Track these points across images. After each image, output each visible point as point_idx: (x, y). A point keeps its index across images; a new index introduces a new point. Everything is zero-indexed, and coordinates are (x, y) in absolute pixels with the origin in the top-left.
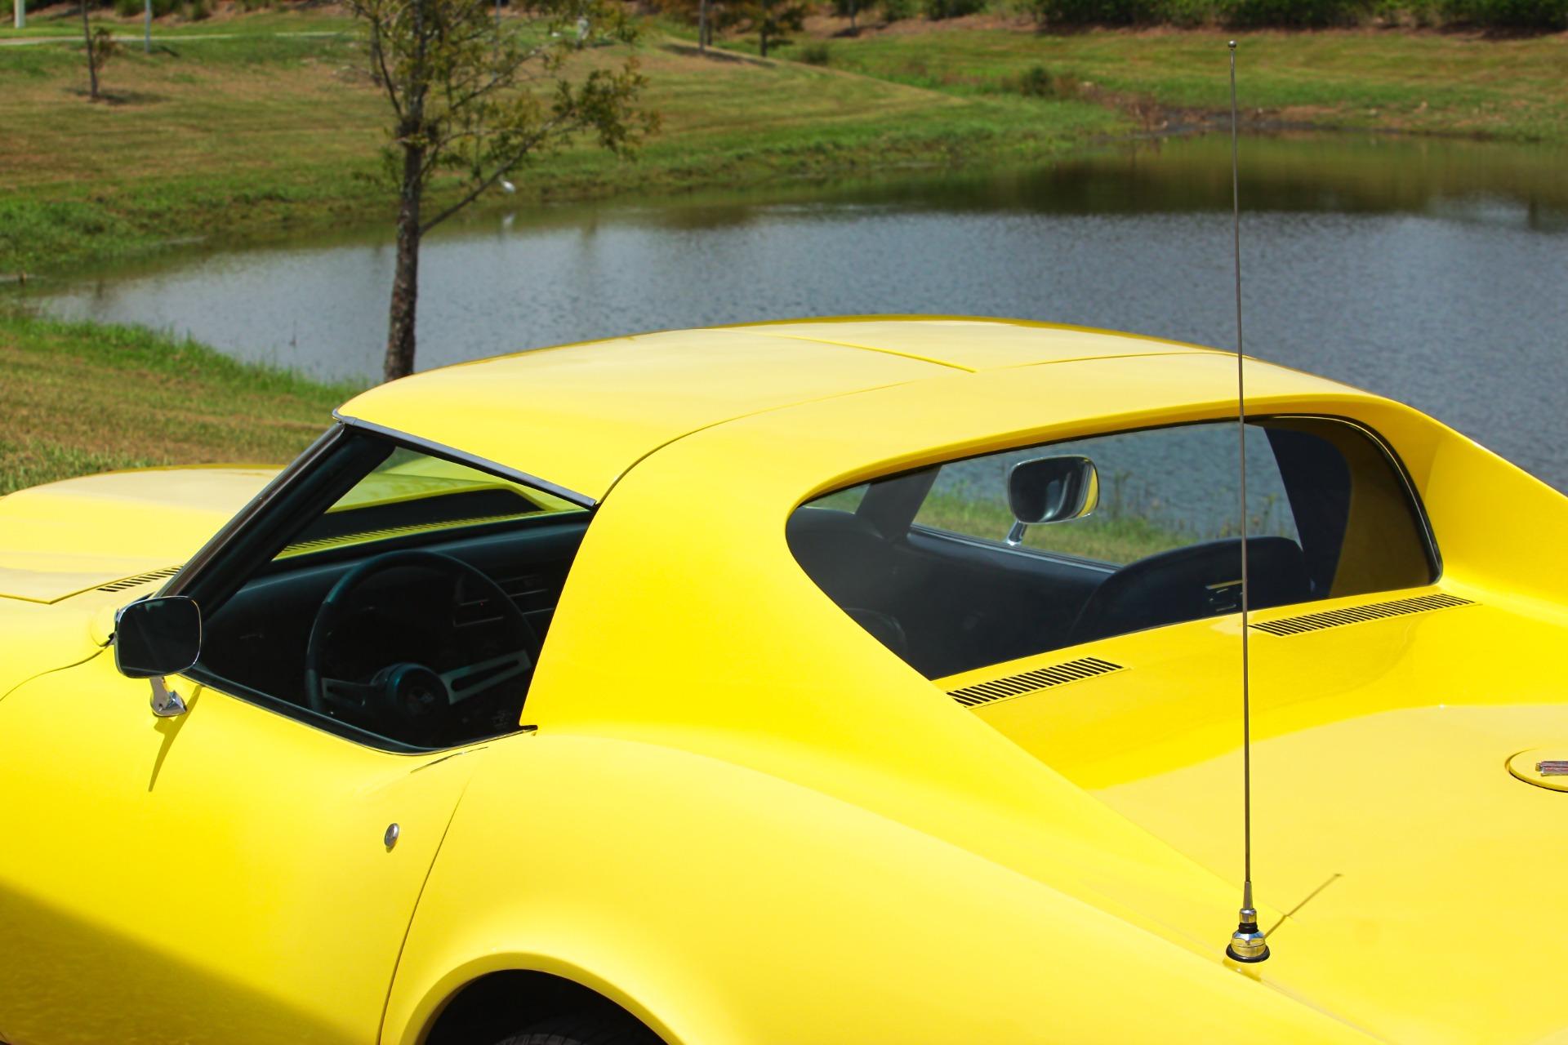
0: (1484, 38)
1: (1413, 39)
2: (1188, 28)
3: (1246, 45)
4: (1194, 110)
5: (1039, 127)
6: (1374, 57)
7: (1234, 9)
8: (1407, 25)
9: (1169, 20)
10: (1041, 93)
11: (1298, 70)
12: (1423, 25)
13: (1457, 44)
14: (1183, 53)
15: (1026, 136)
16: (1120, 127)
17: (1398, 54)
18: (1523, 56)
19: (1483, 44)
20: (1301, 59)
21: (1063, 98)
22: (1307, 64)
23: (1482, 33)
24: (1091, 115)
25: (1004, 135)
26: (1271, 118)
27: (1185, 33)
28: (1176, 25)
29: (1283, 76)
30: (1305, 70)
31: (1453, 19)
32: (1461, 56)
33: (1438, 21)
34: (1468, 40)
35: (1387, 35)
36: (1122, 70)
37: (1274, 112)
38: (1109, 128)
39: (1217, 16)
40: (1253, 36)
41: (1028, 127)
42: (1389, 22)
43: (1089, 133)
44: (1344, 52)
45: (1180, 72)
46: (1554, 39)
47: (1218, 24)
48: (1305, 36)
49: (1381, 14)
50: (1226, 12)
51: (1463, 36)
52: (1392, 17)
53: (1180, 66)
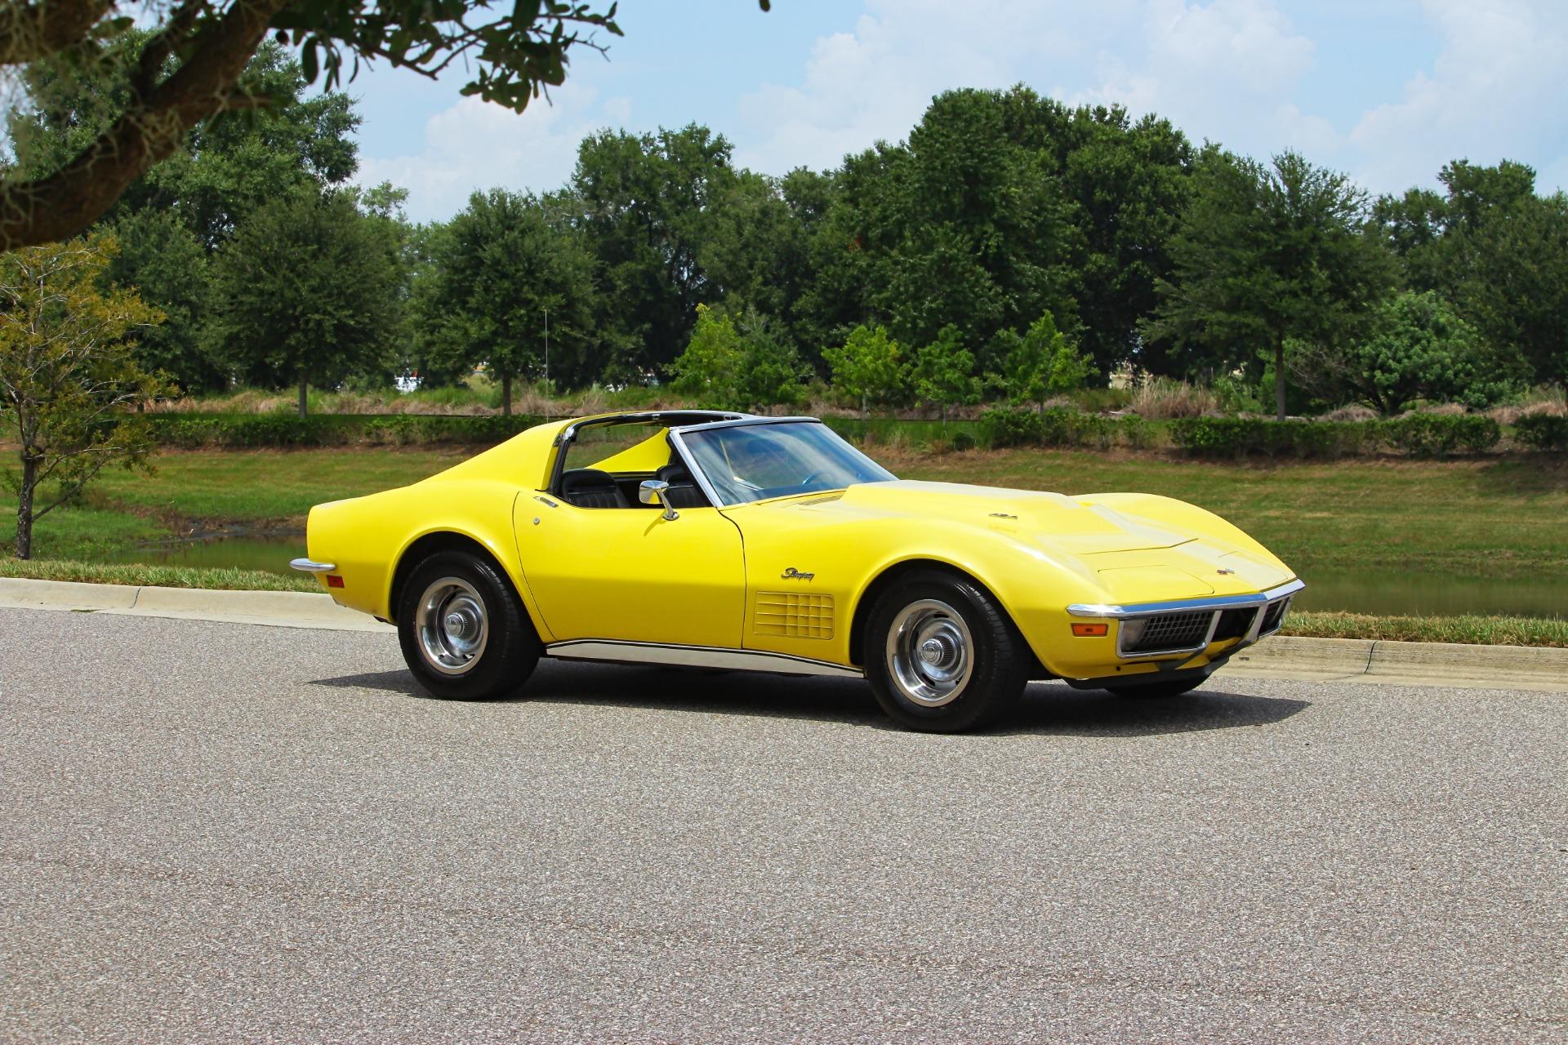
1: (398, 455)
2: (190, 448)
3: (247, 463)
4: (213, 520)
5: (92, 531)
6: (365, 472)
7: (232, 431)
8: (392, 443)
9: (172, 443)
10: (78, 504)
11: (298, 484)
12: (407, 443)
14: (189, 470)
15: (82, 539)
16: (155, 532)
17: (387, 469)
20: (298, 474)
21: (99, 509)
22: (304, 479)
24: (129, 522)
25: (65, 537)
26: (280, 526)
27: (189, 454)
28: (178, 445)
29: (284, 490)
30: (304, 484)
31: (434, 438)
33: (420, 438)
35: (375, 453)
36: (136, 486)
37: (283, 520)
38: (147, 532)
39: (217, 438)
40: (252, 454)
41: (83, 530)
42: (375, 441)
43: (132, 538)
44: (337, 468)
45: (188, 488)
47: (217, 445)
48: (298, 455)
49: (368, 434)
50: (225, 434)
51: (445, 451)
52: (378, 435)
53: (189, 482)
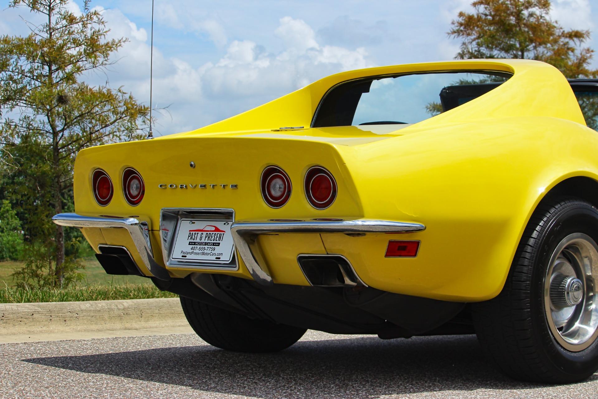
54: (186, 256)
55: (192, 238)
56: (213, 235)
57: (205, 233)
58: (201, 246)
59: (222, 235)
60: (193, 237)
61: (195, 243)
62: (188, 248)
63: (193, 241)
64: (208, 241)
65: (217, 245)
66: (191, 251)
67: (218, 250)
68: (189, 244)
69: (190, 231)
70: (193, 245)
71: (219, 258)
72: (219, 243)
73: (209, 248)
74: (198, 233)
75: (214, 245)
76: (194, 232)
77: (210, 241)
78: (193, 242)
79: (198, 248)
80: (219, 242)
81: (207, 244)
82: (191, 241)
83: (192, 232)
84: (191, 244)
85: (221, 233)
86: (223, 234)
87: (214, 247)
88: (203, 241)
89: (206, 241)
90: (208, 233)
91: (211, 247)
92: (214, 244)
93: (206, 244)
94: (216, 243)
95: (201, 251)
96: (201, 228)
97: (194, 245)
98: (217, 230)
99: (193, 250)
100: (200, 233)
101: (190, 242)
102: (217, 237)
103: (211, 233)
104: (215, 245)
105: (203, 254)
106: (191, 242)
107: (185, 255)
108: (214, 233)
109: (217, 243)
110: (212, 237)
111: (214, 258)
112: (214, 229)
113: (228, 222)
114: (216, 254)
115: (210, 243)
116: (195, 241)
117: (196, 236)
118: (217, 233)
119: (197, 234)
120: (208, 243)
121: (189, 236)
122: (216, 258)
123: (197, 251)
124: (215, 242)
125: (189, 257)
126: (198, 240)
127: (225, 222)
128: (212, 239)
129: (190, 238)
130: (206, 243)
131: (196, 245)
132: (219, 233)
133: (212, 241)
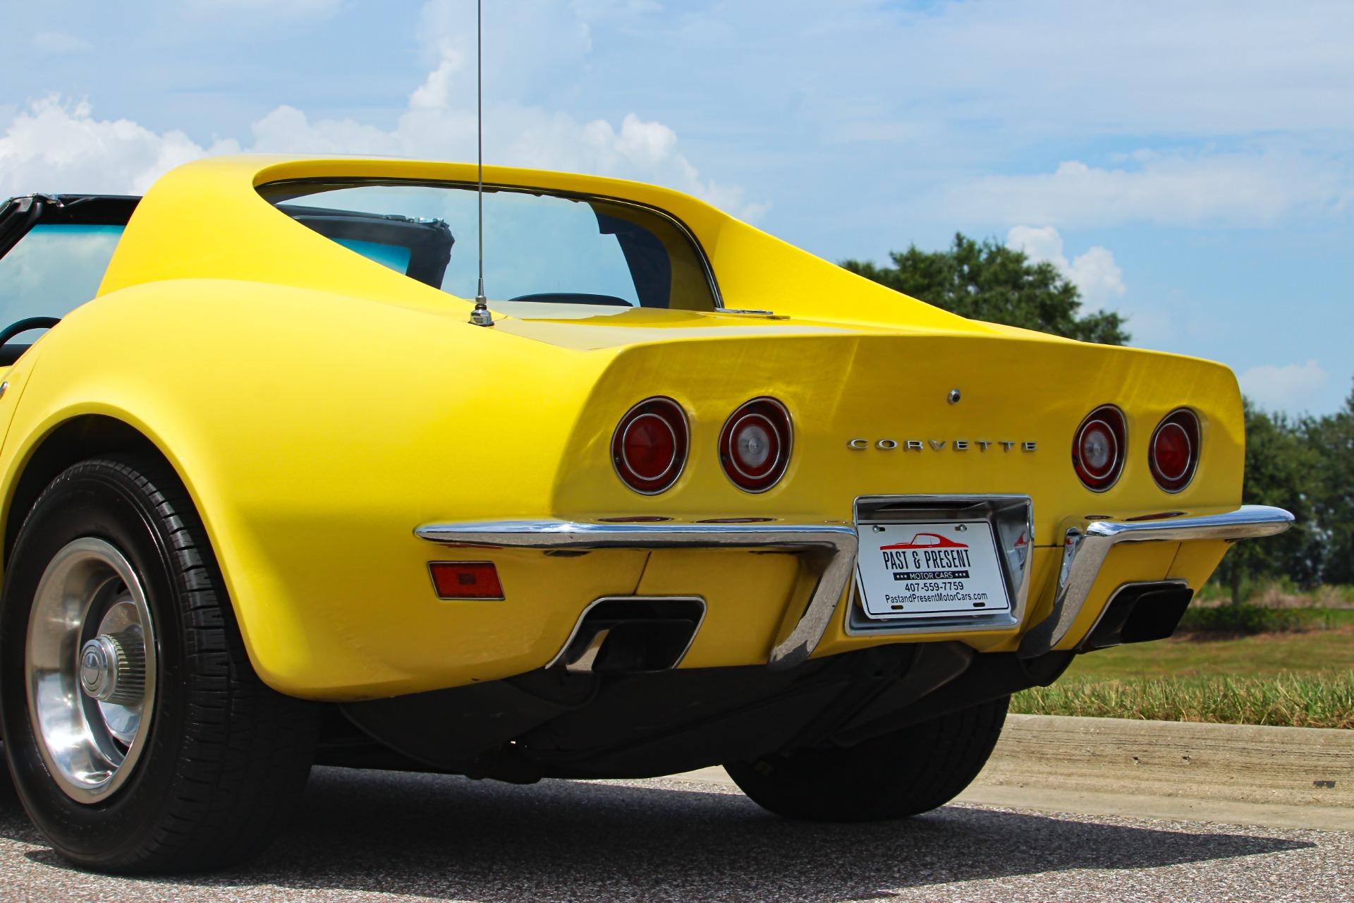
0: (1192, 640)
13: (1170, 646)
18: (1224, 655)
19: (1189, 646)
23: (1190, 636)
32: (1172, 656)
34: (1177, 643)
46: (1250, 640)
54: (901, 607)
55: (895, 564)
56: (942, 555)
57: (921, 551)
58: (928, 581)
59: (964, 553)
60: (897, 562)
61: (908, 576)
62: (899, 588)
63: (899, 571)
64: (937, 569)
65: (963, 577)
66: (908, 594)
67: (969, 586)
68: (896, 579)
69: (882, 548)
70: (904, 579)
71: (983, 604)
72: (966, 572)
73: (948, 585)
74: (904, 553)
75: (955, 577)
76: (894, 551)
77: (941, 569)
78: (903, 574)
79: (922, 585)
80: (963, 569)
81: (939, 575)
82: (896, 571)
83: (888, 551)
84: (900, 579)
85: (959, 549)
86: (966, 551)
87: (957, 580)
88: (924, 568)
89: (932, 569)
90: (929, 550)
91: (953, 580)
92: (954, 574)
93: (936, 575)
94: (958, 572)
95: (930, 593)
96: (908, 541)
97: (909, 578)
98: (945, 542)
99: (911, 593)
100: (909, 552)
101: (895, 575)
102: (954, 559)
103: (936, 549)
104: (959, 577)
105: (940, 597)
106: (900, 574)
107: (899, 604)
108: (943, 549)
109: (962, 572)
110: (941, 559)
111: (969, 604)
112: (937, 541)
113: (965, 524)
114: (972, 597)
115: (943, 572)
116: (905, 570)
117: (902, 558)
118: (949, 549)
119: (902, 555)
120: (940, 572)
121: (886, 561)
122: (975, 605)
123: (922, 593)
124: (953, 569)
125: (908, 606)
126: (912, 568)
127: (957, 525)
128: (944, 564)
129: (889, 564)
130: (934, 573)
131: (913, 579)
132: (955, 549)
133: (947, 569)
